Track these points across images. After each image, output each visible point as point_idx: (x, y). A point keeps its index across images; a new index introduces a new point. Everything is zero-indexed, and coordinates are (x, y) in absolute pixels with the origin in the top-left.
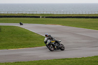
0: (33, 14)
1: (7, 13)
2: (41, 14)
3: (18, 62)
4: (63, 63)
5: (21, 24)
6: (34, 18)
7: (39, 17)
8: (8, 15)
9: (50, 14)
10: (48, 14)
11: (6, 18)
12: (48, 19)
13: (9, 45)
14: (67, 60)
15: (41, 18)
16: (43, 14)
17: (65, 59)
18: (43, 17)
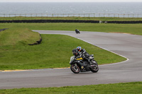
0: (89, 18)
1: (51, 16)
2: (101, 18)
3: (68, 87)
4: (132, 88)
5: (77, 32)
6: (91, 23)
7: (98, 22)
8: (53, 19)
9: (114, 18)
10: (111, 18)
11: (50, 23)
12: (110, 24)
13: (55, 62)
14: (139, 85)
15: (100, 24)
16: (104, 18)
17: (136, 83)
18: (104, 22)
